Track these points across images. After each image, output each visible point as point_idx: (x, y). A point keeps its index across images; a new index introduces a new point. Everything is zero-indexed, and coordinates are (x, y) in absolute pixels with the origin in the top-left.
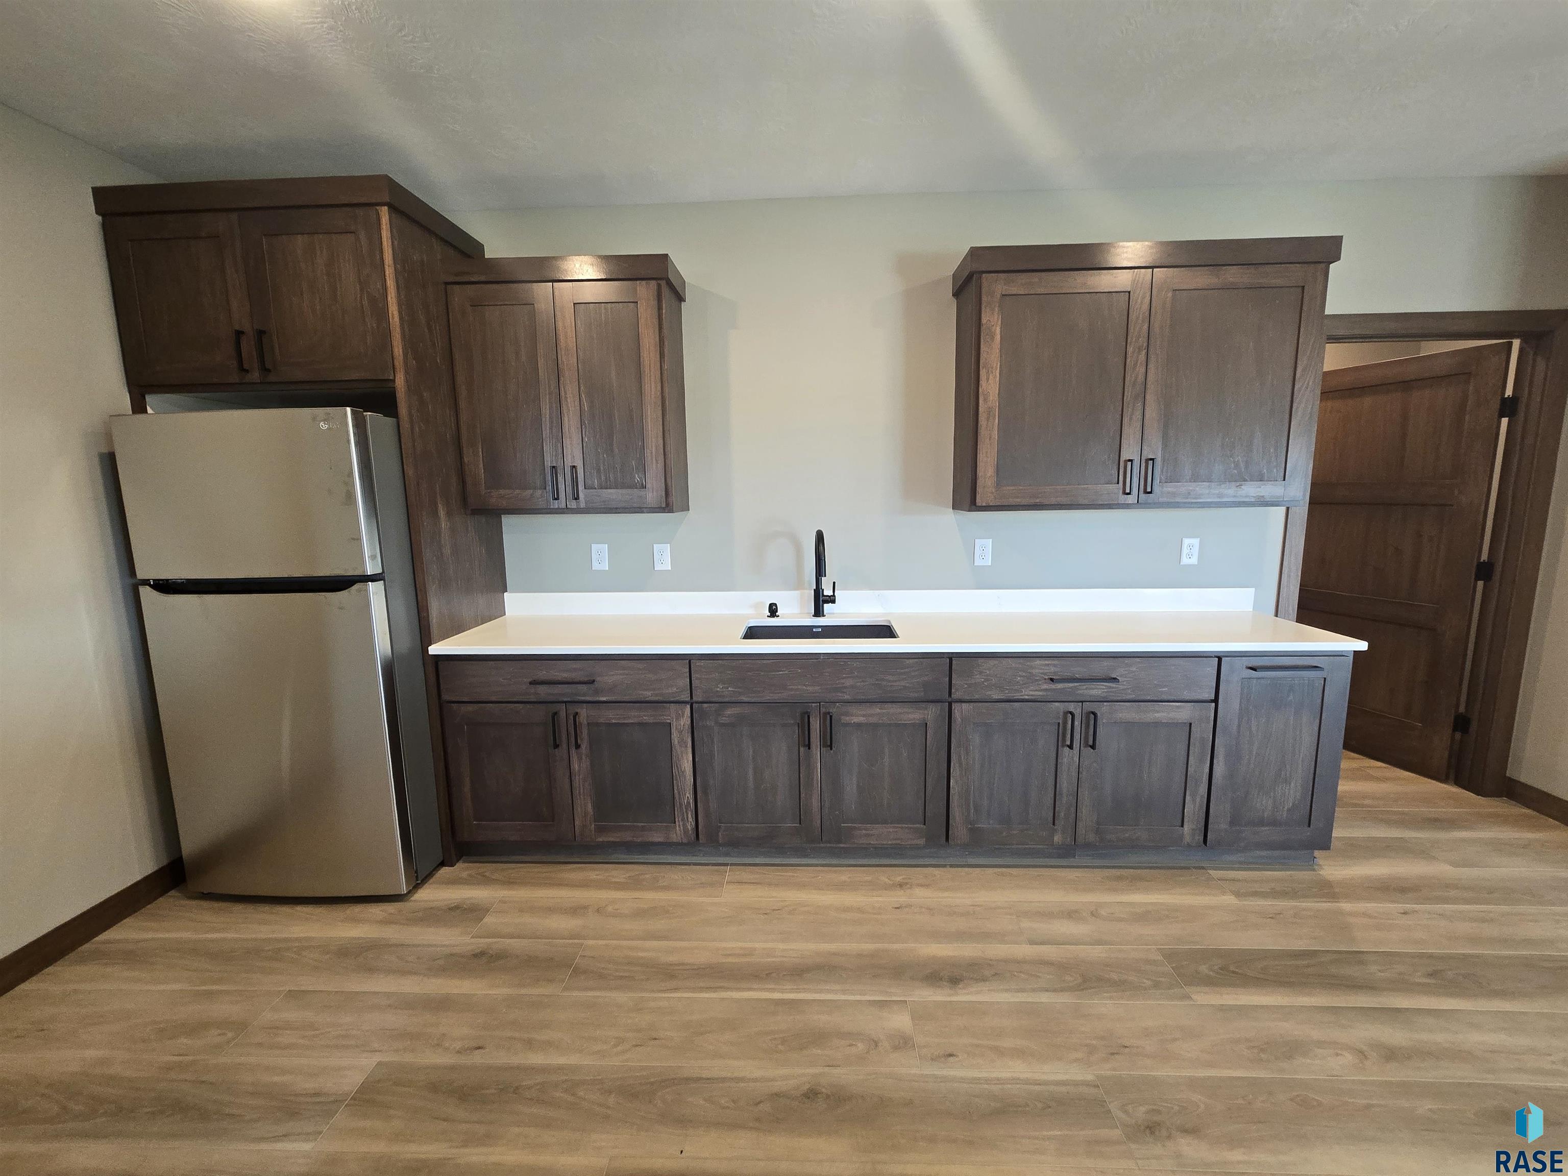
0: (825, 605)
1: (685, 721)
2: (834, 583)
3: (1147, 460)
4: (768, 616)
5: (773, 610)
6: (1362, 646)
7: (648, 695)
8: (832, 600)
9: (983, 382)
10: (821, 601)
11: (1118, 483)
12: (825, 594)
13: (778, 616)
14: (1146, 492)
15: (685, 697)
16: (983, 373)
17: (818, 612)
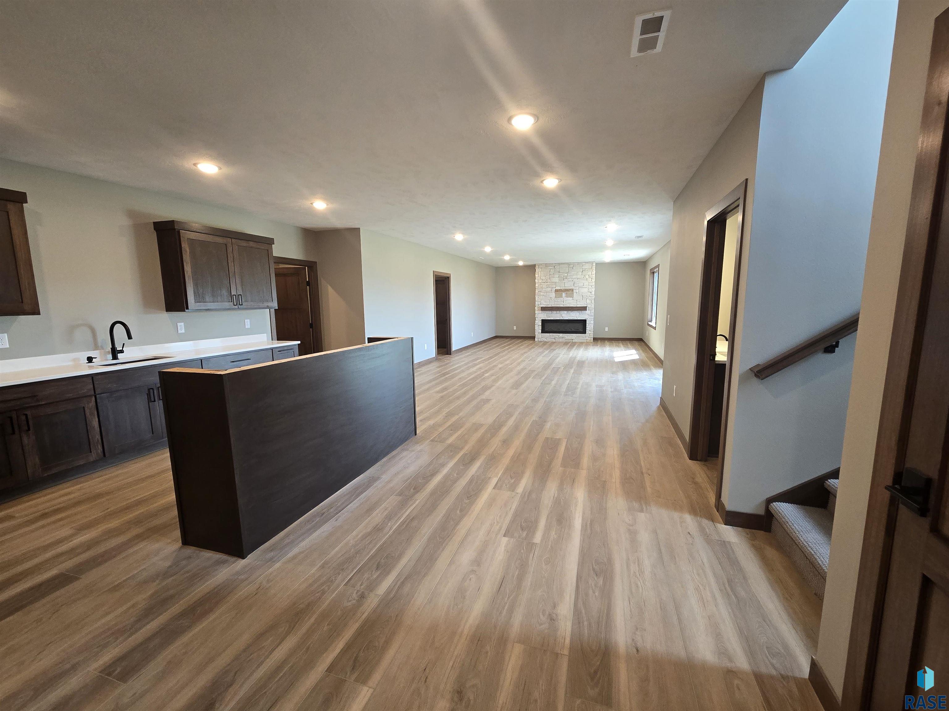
0: (118, 354)
1: (93, 403)
2: (124, 344)
3: (239, 295)
4: (87, 363)
5: (90, 360)
6: (299, 342)
7: (70, 395)
8: (122, 352)
9: (185, 267)
10: (115, 353)
11: (232, 302)
12: (118, 349)
13: (94, 362)
14: (240, 305)
15: (93, 393)
16: (185, 264)
17: (115, 357)
